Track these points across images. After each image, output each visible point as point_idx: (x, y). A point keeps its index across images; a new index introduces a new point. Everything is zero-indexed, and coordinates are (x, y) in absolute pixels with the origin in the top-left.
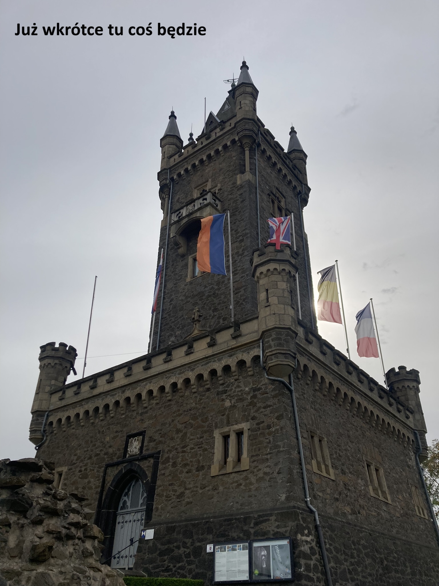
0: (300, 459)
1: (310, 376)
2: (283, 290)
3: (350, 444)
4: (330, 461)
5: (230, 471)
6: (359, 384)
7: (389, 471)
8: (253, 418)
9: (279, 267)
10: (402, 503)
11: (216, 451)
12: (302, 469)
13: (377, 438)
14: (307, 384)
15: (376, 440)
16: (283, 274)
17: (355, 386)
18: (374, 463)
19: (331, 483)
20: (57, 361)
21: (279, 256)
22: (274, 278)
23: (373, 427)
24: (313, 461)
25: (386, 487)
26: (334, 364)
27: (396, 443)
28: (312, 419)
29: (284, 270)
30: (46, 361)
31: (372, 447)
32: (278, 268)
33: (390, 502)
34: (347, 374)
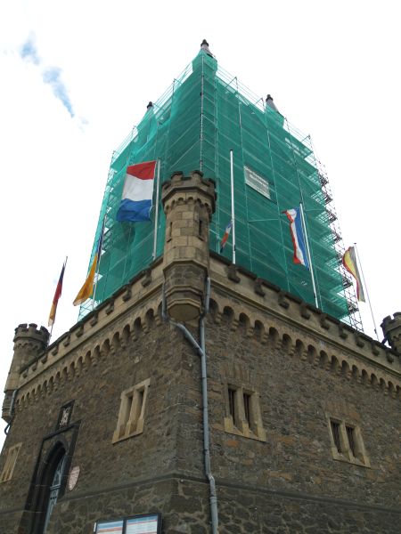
0: (202, 417)
1: (235, 320)
2: (188, 220)
3: (303, 399)
4: (260, 420)
5: (128, 436)
6: (323, 330)
7: (371, 429)
8: (155, 373)
9: (185, 196)
10: (391, 465)
11: (120, 415)
12: (203, 429)
13: (355, 392)
14: (233, 330)
15: (352, 393)
16: (191, 203)
17: (315, 333)
18: (344, 421)
19: (259, 445)
20: (27, 342)
21: (187, 184)
22: (178, 208)
23: (348, 380)
24: (226, 419)
25: (363, 448)
26: (279, 307)
27: (387, 398)
28: (234, 369)
29: (191, 198)
30: (19, 342)
31: (344, 403)
32: (184, 198)
33: (367, 464)
34: (300, 318)
